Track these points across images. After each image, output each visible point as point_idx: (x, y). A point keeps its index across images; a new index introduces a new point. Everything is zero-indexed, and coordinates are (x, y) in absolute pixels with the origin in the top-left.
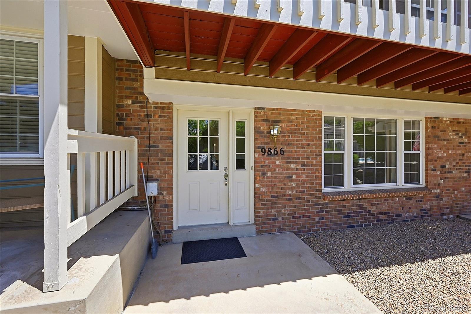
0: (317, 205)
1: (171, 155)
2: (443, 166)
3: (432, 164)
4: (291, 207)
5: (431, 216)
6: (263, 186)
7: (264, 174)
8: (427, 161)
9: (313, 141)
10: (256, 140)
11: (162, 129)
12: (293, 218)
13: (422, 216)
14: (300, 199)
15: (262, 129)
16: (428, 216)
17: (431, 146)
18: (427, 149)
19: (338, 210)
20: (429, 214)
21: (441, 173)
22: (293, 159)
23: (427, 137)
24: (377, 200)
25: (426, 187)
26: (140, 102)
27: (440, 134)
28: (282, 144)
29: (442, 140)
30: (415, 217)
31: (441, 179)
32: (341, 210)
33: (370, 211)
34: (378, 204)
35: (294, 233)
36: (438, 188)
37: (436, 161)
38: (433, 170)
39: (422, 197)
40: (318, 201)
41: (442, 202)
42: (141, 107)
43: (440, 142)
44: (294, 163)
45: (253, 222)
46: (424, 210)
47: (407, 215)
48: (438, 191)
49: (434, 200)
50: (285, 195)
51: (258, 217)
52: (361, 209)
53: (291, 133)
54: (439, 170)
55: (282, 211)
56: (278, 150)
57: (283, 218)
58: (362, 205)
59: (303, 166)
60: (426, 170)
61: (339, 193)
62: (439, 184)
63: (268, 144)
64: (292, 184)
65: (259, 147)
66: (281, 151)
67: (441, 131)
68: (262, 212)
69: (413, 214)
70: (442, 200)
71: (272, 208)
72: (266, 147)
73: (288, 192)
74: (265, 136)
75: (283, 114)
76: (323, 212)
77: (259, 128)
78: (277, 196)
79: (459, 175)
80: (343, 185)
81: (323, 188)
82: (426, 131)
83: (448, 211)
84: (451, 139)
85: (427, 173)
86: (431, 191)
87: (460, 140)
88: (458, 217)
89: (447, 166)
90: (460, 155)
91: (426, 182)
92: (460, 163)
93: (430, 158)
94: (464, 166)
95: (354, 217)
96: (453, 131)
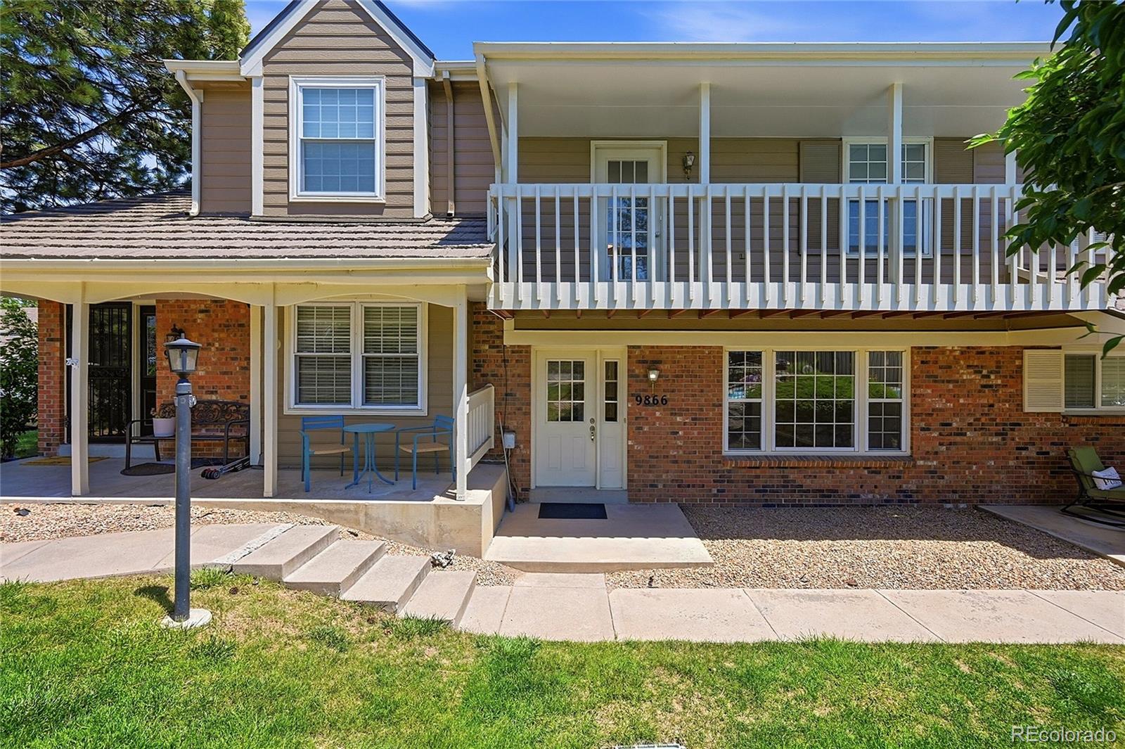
0: (714, 472)
1: (529, 404)
2: (943, 425)
3: (922, 421)
4: (676, 471)
5: (917, 502)
6: (638, 443)
7: (641, 428)
8: (914, 416)
9: (709, 387)
10: (629, 385)
12: (679, 486)
13: (900, 501)
14: (689, 462)
15: (637, 372)
16: (912, 502)
17: (921, 392)
19: (748, 481)
20: (915, 499)
21: (940, 434)
22: (680, 410)
24: (813, 470)
25: (911, 456)
26: (498, 347)
27: (939, 372)
28: (664, 391)
29: (943, 382)
30: (886, 501)
31: (941, 444)
32: (752, 482)
33: (802, 486)
34: (815, 477)
35: (680, 505)
36: (935, 459)
37: (931, 415)
38: (923, 429)
39: (900, 472)
40: (717, 467)
41: (941, 482)
42: (498, 352)
43: (939, 385)
44: (681, 415)
45: (625, 487)
46: (904, 491)
47: (870, 496)
48: (935, 463)
49: (926, 478)
50: (667, 457)
51: (632, 482)
52: (785, 481)
53: (677, 376)
54: (935, 430)
55: (664, 476)
56: (659, 399)
57: (664, 486)
58: (787, 477)
59: (693, 419)
60: (912, 429)
61: (748, 457)
62: (936, 453)
63: (645, 390)
64: (678, 442)
65: (633, 395)
66: (662, 400)
68: (636, 476)
69: (881, 496)
70: (943, 478)
71: (650, 472)
72: (643, 394)
73: (673, 453)
74: (641, 381)
75: (666, 352)
76: (723, 481)
77: (633, 371)
78: (657, 457)
79: (980, 439)
80: (759, 447)
81: (726, 450)
82: (912, 367)
83: (956, 496)
84: (964, 381)
85: (912, 434)
86: (921, 463)
87: (984, 382)
88: (976, 507)
89: (955, 425)
90: (983, 406)
91: (912, 448)
92: (983, 420)
93: (918, 410)
94: (992, 425)
95: (773, 491)
96: (969, 367)
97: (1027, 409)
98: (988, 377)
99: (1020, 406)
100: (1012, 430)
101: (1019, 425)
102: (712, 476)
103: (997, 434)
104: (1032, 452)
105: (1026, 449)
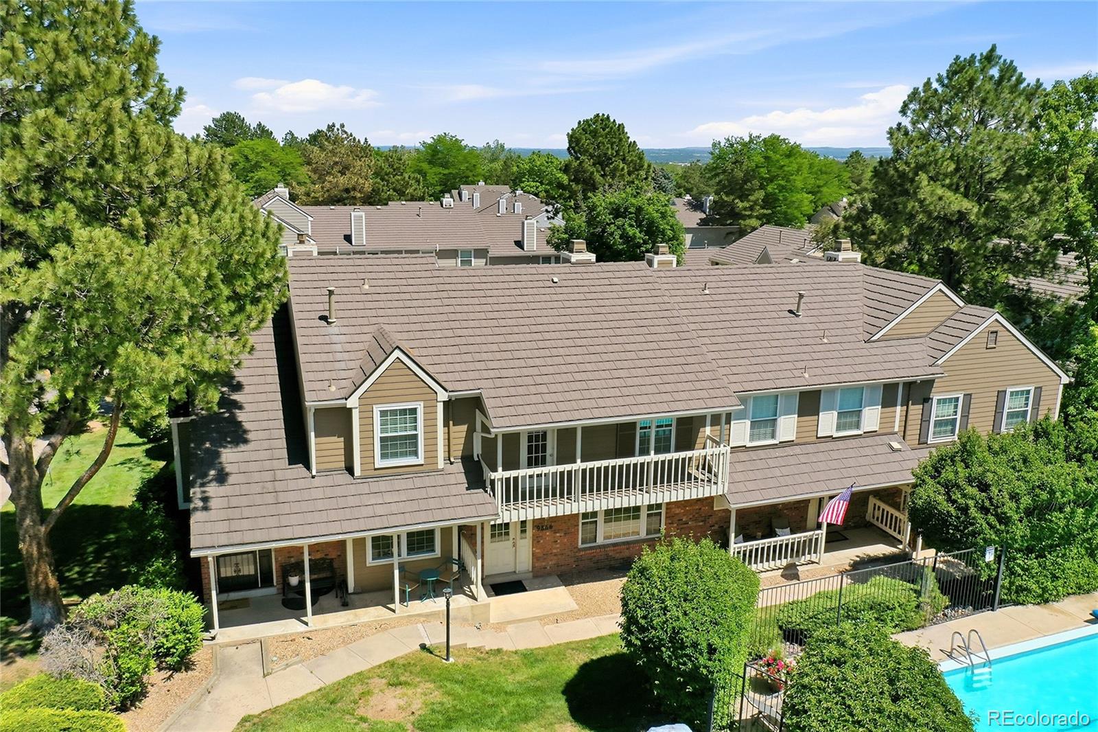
0: (574, 557)
2: (679, 521)
3: (670, 520)
4: (556, 559)
6: (538, 549)
7: (539, 542)
8: (666, 518)
9: (573, 517)
10: (533, 522)
12: (557, 566)
14: (562, 554)
17: (670, 506)
18: (667, 509)
19: (590, 559)
21: (678, 525)
22: (558, 530)
28: (551, 522)
31: (678, 529)
34: (621, 552)
35: (558, 576)
37: (674, 517)
38: (670, 524)
40: (575, 554)
44: (559, 533)
45: (531, 569)
50: (552, 553)
51: (534, 567)
52: (607, 557)
54: (675, 523)
55: (550, 563)
56: (548, 526)
57: (550, 567)
58: (608, 554)
59: (565, 534)
60: (666, 524)
61: (591, 548)
64: (557, 545)
65: (535, 526)
68: (537, 564)
71: (543, 561)
72: (540, 525)
73: (555, 551)
76: (578, 561)
78: (547, 554)
79: (695, 525)
80: (595, 541)
81: (580, 545)
89: (684, 520)
90: (697, 509)
92: (696, 516)
93: (668, 515)
94: (700, 517)
95: (602, 562)
97: (714, 510)
99: (712, 507)
100: (709, 518)
101: (712, 515)
102: (573, 560)
103: (702, 521)
104: (717, 527)
105: (714, 526)
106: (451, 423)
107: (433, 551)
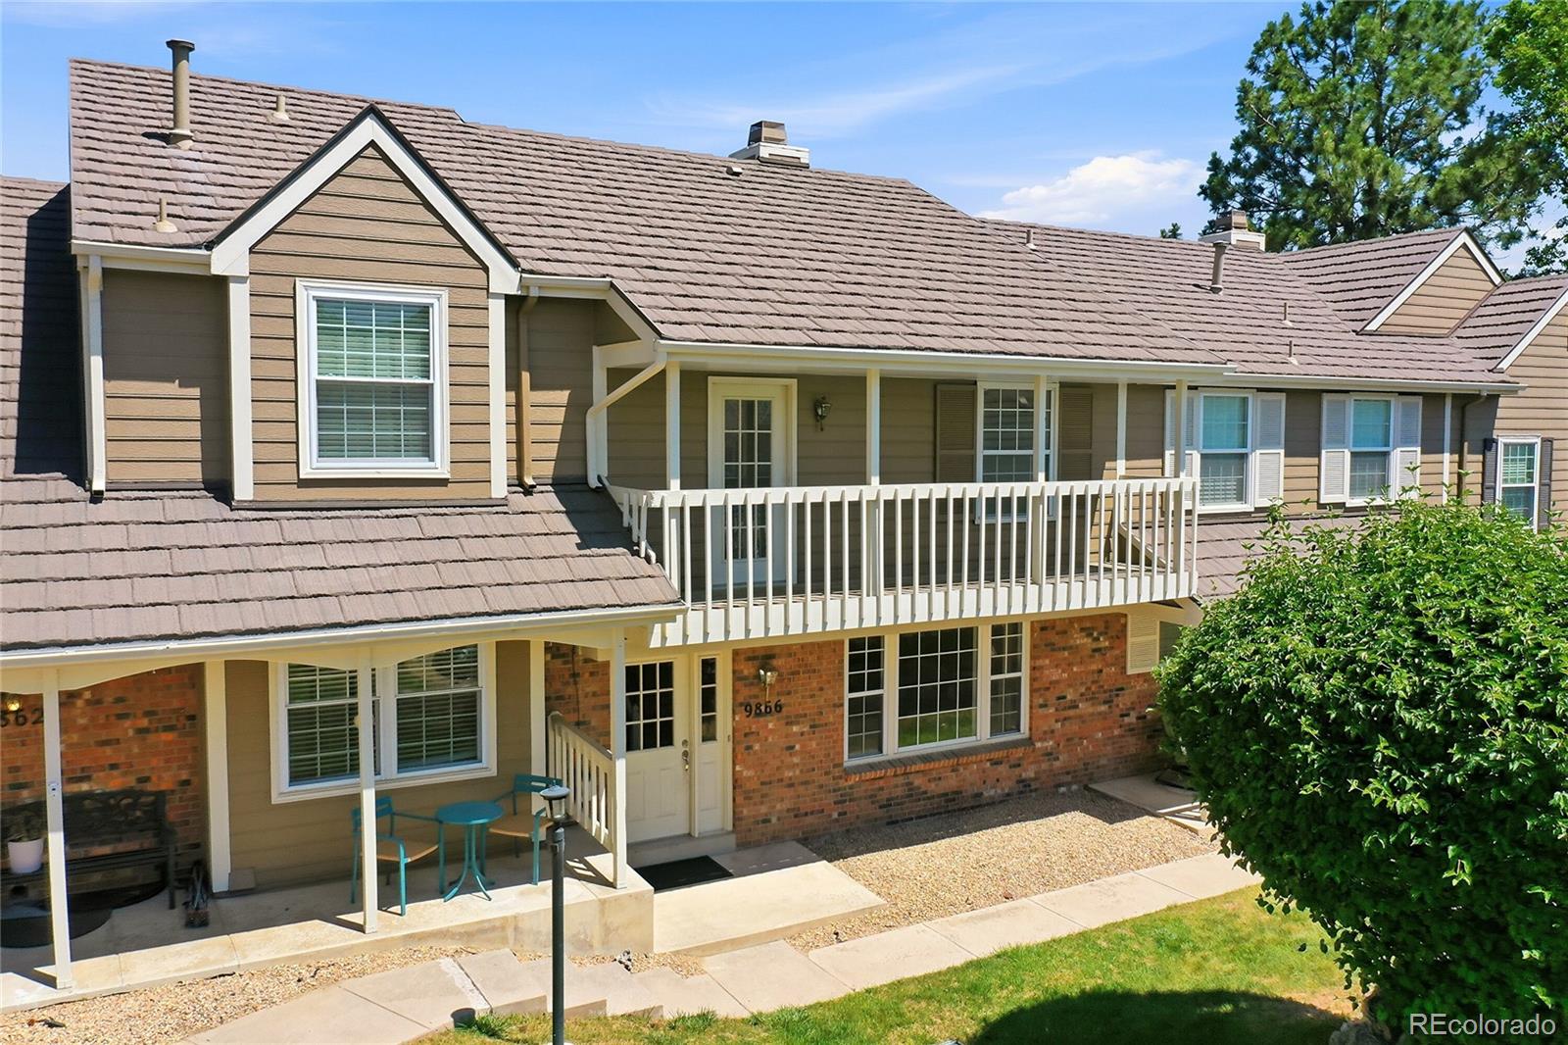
0: (835, 791)
2: (1059, 698)
3: (1041, 696)
4: (792, 798)
5: (1036, 790)
6: (748, 768)
7: (749, 748)
8: (1033, 691)
9: (829, 682)
10: (735, 692)
11: (594, 694)
12: (796, 816)
13: (1021, 792)
14: (806, 783)
15: (746, 672)
16: (1031, 791)
17: (1039, 663)
18: (1033, 669)
19: (871, 796)
20: (1033, 787)
21: (1057, 710)
22: (797, 716)
23: (1034, 647)
24: (937, 770)
25: (1030, 738)
27: (1056, 639)
28: (778, 694)
29: (1059, 649)
30: (1008, 795)
31: (1057, 721)
32: (875, 796)
33: (925, 792)
34: (939, 779)
35: (799, 841)
36: (1051, 739)
37: (1048, 689)
38: (1041, 706)
39: (1020, 759)
40: (837, 784)
41: (1057, 764)
42: (565, 663)
43: (1056, 653)
44: (798, 723)
45: (730, 825)
46: (1024, 781)
47: (992, 792)
48: (1051, 743)
49: (1043, 761)
50: (782, 780)
51: (740, 819)
52: (910, 790)
53: (793, 673)
54: (1053, 705)
55: (778, 806)
56: (773, 705)
57: (779, 819)
58: (911, 784)
59: (811, 727)
60: (1031, 707)
61: (872, 767)
62: (1052, 732)
63: (756, 697)
64: (794, 758)
65: (741, 704)
66: (776, 706)
67: (1057, 634)
68: (745, 812)
69: (1003, 789)
70: (1058, 759)
71: (762, 803)
72: (753, 702)
73: (788, 774)
74: (752, 684)
76: (845, 801)
77: (740, 671)
78: (770, 783)
79: (1091, 710)
80: (880, 751)
81: (846, 760)
82: (1032, 636)
83: (1068, 778)
84: (1077, 647)
85: (1031, 712)
86: (1038, 745)
87: (1095, 645)
88: (1086, 787)
89: (1069, 697)
90: (1093, 672)
91: (1030, 729)
92: (1093, 689)
93: (1036, 685)
94: (1098, 693)
95: (898, 804)
96: (1082, 630)
97: (1130, 672)
98: (1097, 639)
99: (1124, 668)
100: (1117, 695)
101: (1122, 689)
102: (831, 798)
103: (1105, 702)
104: (1132, 719)
105: (1128, 715)
106: (526, 376)
107: (475, 758)
